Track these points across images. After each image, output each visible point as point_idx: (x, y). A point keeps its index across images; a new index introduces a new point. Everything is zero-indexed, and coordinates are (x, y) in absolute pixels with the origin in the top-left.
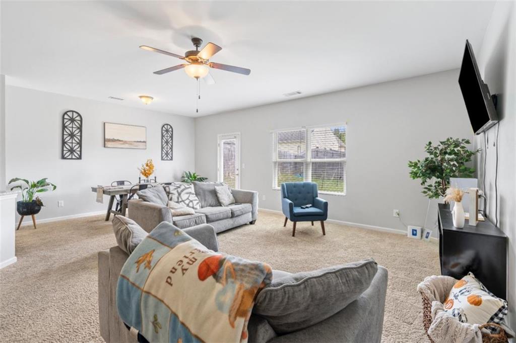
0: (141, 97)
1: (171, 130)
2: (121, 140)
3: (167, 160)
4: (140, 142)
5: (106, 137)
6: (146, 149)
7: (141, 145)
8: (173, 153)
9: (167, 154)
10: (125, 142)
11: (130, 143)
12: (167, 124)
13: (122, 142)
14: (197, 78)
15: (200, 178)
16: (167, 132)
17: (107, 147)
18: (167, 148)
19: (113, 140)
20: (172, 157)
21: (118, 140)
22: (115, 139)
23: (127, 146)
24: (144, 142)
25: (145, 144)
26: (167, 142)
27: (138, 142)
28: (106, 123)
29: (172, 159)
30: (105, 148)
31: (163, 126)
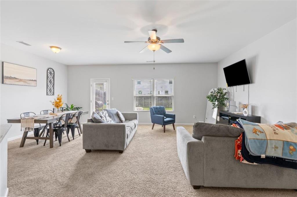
0: (51, 47)
1: (53, 72)
2: (17, 78)
3: (50, 95)
4: (32, 80)
5: (5, 75)
6: (36, 86)
7: (33, 83)
8: (55, 90)
9: (50, 90)
10: (21, 80)
11: (24, 81)
12: (51, 68)
13: (18, 80)
14: (154, 51)
15: (77, 108)
16: (51, 73)
17: (5, 84)
18: (51, 86)
19: (10, 78)
20: (54, 93)
21: (14, 78)
22: (12, 76)
23: (22, 83)
24: (35, 81)
25: (36, 82)
26: (50, 81)
27: (30, 80)
28: (4, 63)
29: (53, 94)
30: (3, 84)
31: (48, 69)
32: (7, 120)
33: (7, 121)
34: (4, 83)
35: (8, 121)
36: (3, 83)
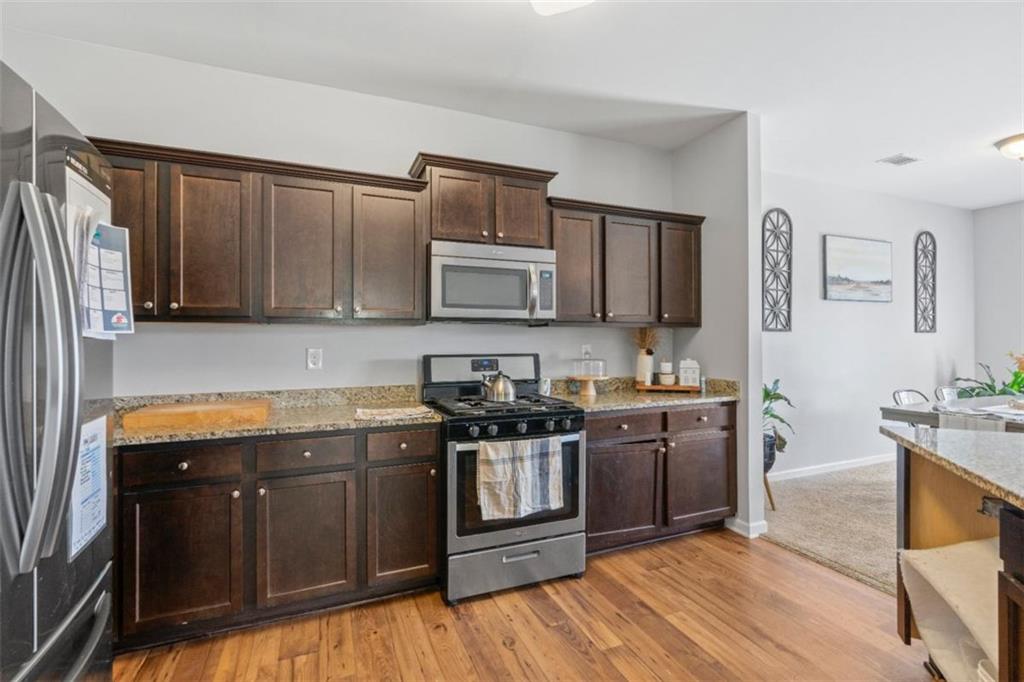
0: (999, 144)
1: (931, 247)
2: (851, 278)
3: (926, 331)
4: (882, 282)
5: (831, 272)
7: (883, 289)
9: (925, 314)
10: (858, 285)
11: (865, 286)
12: (926, 233)
13: (852, 285)
16: (925, 248)
17: (830, 299)
18: (925, 298)
19: (839, 281)
21: (846, 279)
22: (842, 276)
23: (859, 294)
24: (888, 283)
25: (890, 286)
26: (924, 281)
27: (876, 283)
28: (828, 238)
29: (933, 328)
30: (825, 301)
31: (918, 238)
32: (882, 409)
33: (881, 412)
34: (828, 297)
35: (883, 413)
36: (825, 298)
